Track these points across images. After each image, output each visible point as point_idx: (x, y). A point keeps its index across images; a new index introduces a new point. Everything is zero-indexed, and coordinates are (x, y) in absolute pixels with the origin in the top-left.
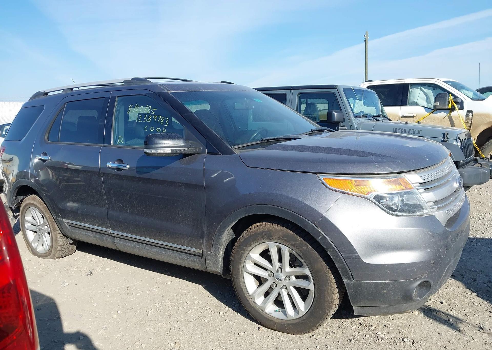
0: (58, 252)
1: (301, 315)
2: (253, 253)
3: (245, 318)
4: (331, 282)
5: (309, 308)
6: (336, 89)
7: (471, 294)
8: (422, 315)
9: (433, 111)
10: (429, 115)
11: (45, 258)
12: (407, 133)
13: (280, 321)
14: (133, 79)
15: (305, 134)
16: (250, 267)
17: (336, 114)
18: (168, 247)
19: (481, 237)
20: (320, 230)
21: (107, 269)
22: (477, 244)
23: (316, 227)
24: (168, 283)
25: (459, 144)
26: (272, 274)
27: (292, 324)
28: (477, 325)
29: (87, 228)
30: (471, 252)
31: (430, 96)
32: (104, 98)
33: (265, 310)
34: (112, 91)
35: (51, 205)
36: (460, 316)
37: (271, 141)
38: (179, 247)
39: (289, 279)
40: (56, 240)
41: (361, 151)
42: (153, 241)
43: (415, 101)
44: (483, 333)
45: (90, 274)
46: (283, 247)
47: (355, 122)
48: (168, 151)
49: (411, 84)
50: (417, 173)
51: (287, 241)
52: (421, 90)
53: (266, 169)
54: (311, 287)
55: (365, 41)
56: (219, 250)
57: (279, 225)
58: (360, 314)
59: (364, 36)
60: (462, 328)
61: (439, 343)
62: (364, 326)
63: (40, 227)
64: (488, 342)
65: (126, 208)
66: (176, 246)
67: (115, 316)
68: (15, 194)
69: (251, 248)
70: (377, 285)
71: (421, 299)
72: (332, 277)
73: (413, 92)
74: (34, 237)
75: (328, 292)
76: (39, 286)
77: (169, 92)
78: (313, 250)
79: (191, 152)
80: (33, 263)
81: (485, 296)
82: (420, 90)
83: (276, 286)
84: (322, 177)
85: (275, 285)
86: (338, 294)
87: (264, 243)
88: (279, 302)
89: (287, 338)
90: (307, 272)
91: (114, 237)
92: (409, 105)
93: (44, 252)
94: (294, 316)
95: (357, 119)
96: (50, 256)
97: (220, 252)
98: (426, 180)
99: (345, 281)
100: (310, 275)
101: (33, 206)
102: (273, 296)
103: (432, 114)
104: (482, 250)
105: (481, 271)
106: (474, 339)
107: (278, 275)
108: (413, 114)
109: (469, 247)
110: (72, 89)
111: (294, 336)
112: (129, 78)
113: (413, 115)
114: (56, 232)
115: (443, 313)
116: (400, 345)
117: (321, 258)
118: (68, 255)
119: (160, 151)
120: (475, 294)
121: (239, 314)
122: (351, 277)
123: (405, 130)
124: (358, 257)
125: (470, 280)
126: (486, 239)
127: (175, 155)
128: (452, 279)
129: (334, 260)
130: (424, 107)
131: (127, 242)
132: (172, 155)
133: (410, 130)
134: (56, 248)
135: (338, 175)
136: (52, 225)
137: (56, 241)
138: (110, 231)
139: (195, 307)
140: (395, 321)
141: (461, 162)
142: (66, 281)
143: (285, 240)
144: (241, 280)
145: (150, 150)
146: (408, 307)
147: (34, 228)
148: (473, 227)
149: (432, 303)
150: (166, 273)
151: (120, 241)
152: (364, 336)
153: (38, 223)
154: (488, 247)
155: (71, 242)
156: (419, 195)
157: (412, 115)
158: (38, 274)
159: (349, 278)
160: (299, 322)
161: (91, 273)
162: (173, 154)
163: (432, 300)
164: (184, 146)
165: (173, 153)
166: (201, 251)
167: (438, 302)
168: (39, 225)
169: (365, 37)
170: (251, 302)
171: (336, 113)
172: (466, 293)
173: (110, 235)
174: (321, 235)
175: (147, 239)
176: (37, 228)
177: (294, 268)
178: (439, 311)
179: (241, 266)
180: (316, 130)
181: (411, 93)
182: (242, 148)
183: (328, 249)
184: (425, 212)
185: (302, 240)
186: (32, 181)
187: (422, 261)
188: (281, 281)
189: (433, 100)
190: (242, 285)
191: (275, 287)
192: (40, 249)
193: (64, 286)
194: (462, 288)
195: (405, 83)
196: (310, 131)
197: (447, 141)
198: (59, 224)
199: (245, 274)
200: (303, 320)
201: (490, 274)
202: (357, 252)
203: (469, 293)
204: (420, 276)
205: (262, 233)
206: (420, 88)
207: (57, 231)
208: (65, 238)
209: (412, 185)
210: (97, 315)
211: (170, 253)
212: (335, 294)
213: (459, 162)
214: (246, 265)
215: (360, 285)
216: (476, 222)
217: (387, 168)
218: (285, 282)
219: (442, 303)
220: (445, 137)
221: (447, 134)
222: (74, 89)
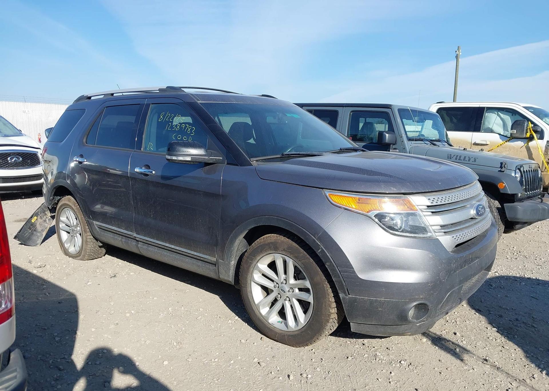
0: (88, 253)
1: (300, 327)
2: (261, 264)
3: (251, 328)
4: (329, 295)
5: (308, 321)
6: (390, 108)
7: (491, 329)
8: (430, 343)
9: (509, 139)
10: (504, 143)
11: (75, 258)
12: (462, 160)
13: (282, 332)
14: (167, 87)
15: (332, 152)
16: (257, 277)
17: (387, 135)
18: (186, 254)
19: (529, 276)
20: (319, 244)
21: (131, 274)
22: (520, 283)
23: (317, 241)
24: (186, 291)
25: (518, 175)
26: (277, 285)
27: (292, 336)
28: (483, 357)
29: (114, 231)
30: (510, 290)
31: (507, 123)
32: (140, 104)
33: (269, 319)
34: (147, 98)
35: (84, 207)
36: (469, 348)
37: (292, 156)
38: (195, 253)
39: (293, 291)
40: (86, 241)
41: (372, 171)
42: (173, 247)
43: (490, 127)
44: (485, 365)
45: (114, 277)
46: (287, 259)
47: (408, 145)
48: (189, 159)
49: (487, 108)
50: (425, 196)
51: (291, 253)
52: (498, 115)
53: (277, 181)
54: (310, 298)
55: (457, 57)
56: (230, 259)
57: (285, 237)
58: (357, 331)
59: (456, 51)
60: (466, 358)
61: (436, 369)
62: (367, 346)
63: (74, 228)
64: (487, 373)
65: (150, 213)
66: (192, 253)
67: (128, 315)
68: (53, 194)
69: (258, 258)
70: (372, 302)
72: (330, 290)
73: (488, 116)
74: (67, 237)
75: (325, 305)
76: (64, 282)
77: (199, 102)
78: (314, 263)
79: (211, 162)
80: (63, 262)
81: (505, 332)
82: (496, 115)
83: (281, 298)
84: (327, 193)
85: (279, 296)
86: (336, 309)
87: (271, 254)
88: (282, 313)
89: (286, 349)
90: (307, 284)
91: (138, 241)
92: (482, 131)
93: (75, 253)
94: (294, 328)
95: (410, 142)
96: (80, 257)
97: (232, 261)
98: (435, 204)
99: (341, 295)
100: (310, 288)
101: (68, 207)
102: (278, 307)
103: (507, 143)
104: (523, 290)
105: (513, 309)
106: (473, 369)
107: (282, 287)
108: (486, 141)
109: (511, 286)
110: (112, 94)
111: (294, 348)
112: (164, 86)
113: (486, 142)
114: (87, 234)
115: (453, 343)
116: (396, 366)
117: (321, 272)
118: (97, 258)
119: (181, 158)
120: (495, 329)
121: (246, 324)
122: (347, 292)
123: (460, 157)
124: (354, 272)
125: (496, 316)
126: (533, 279)
127: (195, 163)
128: (477, 314)
129: (331, 274)
130: (499, 134)
131: (149, 247)
132: (192, 163)
133: (465, 157)
134: (86, 249)
135: (342, 192)
136: (84, 227)
137: (86, 242)
138: (135, 235)
139: (206, 314)
140: (399, 345)
141: (520, 195)
142: (90, 281)
143: (290, 252)
144: (248, 290)
145: (171, 157)
146: (407, 330)
147: (67, 228)
148: (525, 266)
149: (445, 333)
150: (187, 282)
151: (144, 245)
152: (363, 355)
153: (72, 224)
154: (532, 287)
155: (100, 245)
156: (424, 217)
157: (484, 143)
158: (66, 272)
159: (345, 293)
160: (298, 334)
161: (115, 276)
162: (193, 162)
163: (447, 330)
164: (204, 155)
165: (193, 161)
166: (215, 259)
167: (452, 333)
168: (72, 225)
169: (457, 53)
170: (256, 311)
172: (486, 328)
173: (134, 239)
174: (320, 248)
175: (167, 245)
176: (70, 229)
177: (298, 281)
178: (448, 341)
179: (249, 275)
180: (346, 149)
181: (486, 118)
182: (260, 161)
183: (326, 262)
184: (429, 234)
185: (305, 253)
186: (69, 182)
187: (419, 283)
188: (285, 292)
189: (510, 127)
190: (249, 294)
191: (279, 298)
192: (72, 250)
193: (88, 284)
194: (484, 323)
195: (480, 106)
196: (339, 150)
197: (504, 171)
198: (90, 225)
199: (253, 283)
200: (302, 332)
201: (521, 313)
202: (353, 267)
203: (489, 328)
204: (416, 297)
205: (269, 244)
206: (497, 113)
207: (88, 233)
208: (95, 241)
209: (416, 207)
210: (112, 312)
211: (188, 260)
212: (333, 308)
213: (517, 194)
214: (254, 275)
215: (355, 300)
216: (530, 262)
217: (392, 188)
218: (288, 294)
219: (455, 334)
220: (503, 167)
221: (505, 164)
222: (115, 95)
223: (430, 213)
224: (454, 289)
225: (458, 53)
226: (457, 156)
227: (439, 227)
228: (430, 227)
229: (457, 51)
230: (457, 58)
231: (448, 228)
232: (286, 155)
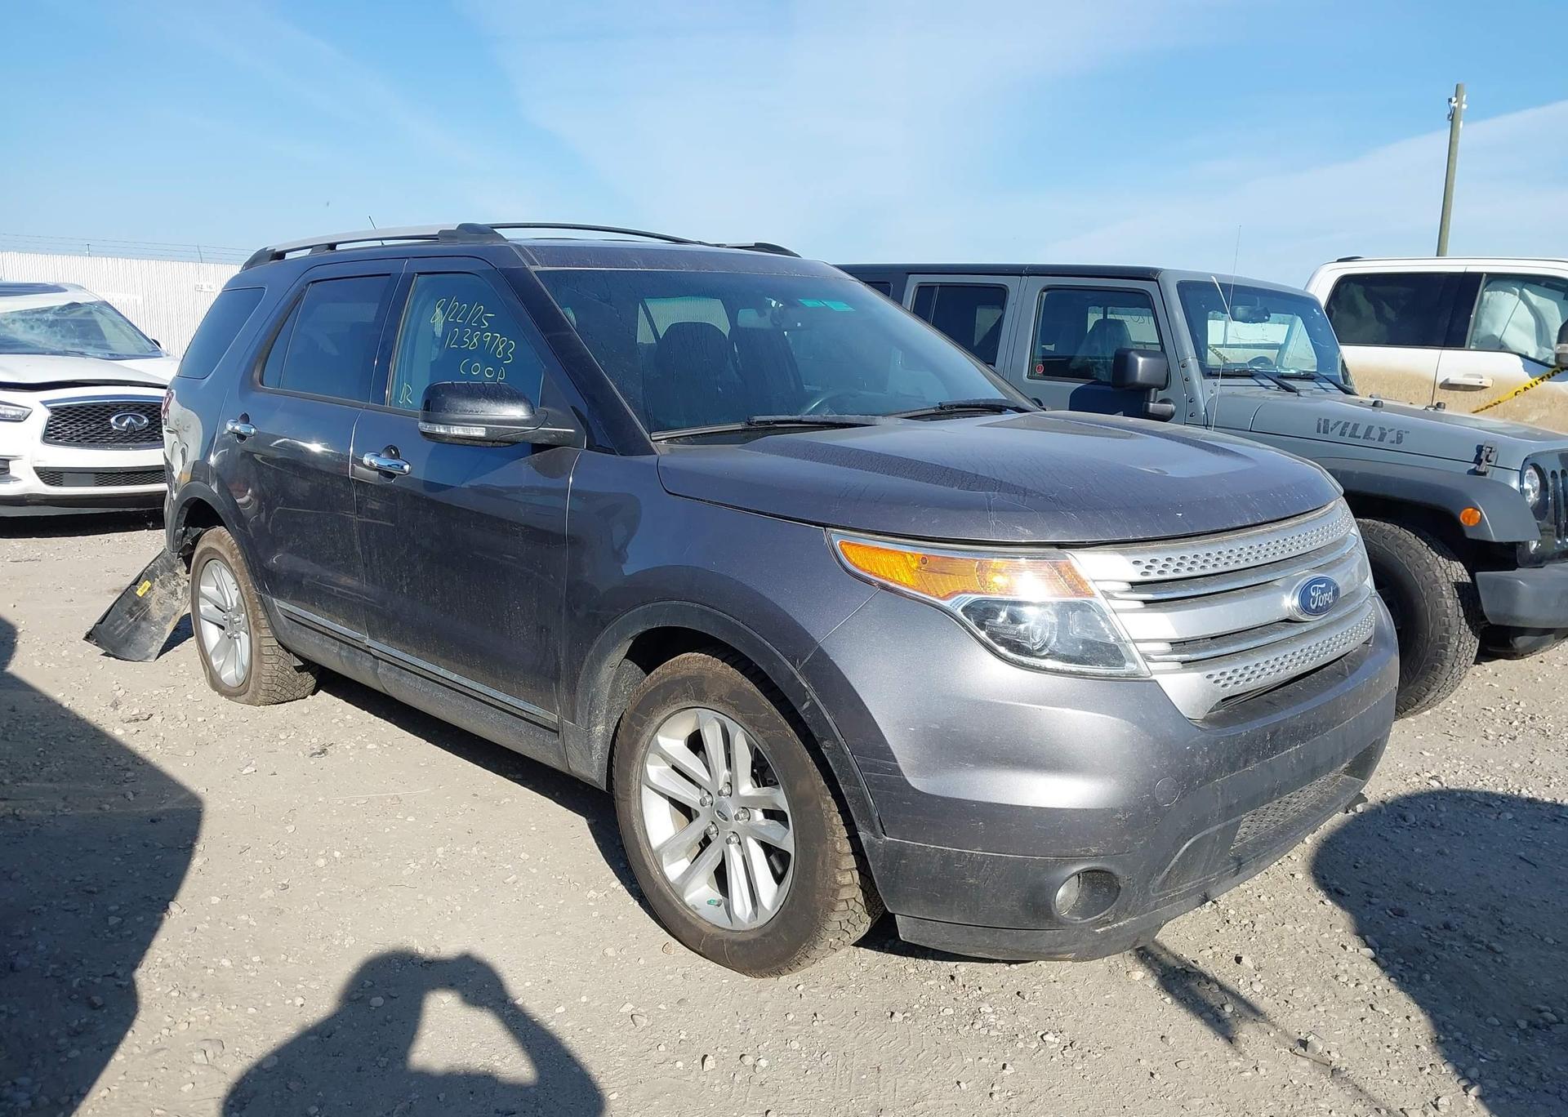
0: (264, 686)
1: (762, 920)
2: (666, 736)
3: (647, 915)
4: (835, 833)
5: (781, 904)
6: (1153, 280)
7: (1358, 950)
8: (1152, 983)
9: (1550, 371)
10: (1534, 384)
11: (234, 699)
12: (1359, 437)
13: (714, 931)
14: (461, 227)
15: (910, 414)
16: (656, 771)
17: (1141, 360)
18: (487, 699)
19: (1535, 795)
20: (806, 686)
21: (369, 747)
22: (1500, 814)
23: (798, 677)
24: (502, 802)
26: (708, 800)
27: (740, 944)
28: (1300, 1033)
29: (321, 629)
30: (1459, 834)
31: (1549, 322)
32: (389, 275)
33: (686, 893)
34: (408, 258)
35: (250, 559)
36: (1265, 1004)
37: (778, 425)
38: (508, 699)
39: (748, 816)
40: (260, 654)
42: (455, 677)
43: (1497, 333)
44: (1299, 1058)
45: (320, 754)
46: (728, 723)
47: (1205, 391)
48: (479, 432)
49: (1489, 275)
50: (1122, 553)
51: (738, 709)
52: (1523, 297)
53: (709, 502)
54: (788, 843)
55: (1453, 117)
56: (589, 719)
57: (725, 664)
58: (916, 939)
59: (1450, 100)
60: (1245, 1035)
61: (1143, 1062)
62: (960, 984)
63: (232, 616)
64: (1295, 1082)
65: (400, 580)
66: (501, 696)
67: (321, 862)
68: (182, 521)
69: (658, 720)
70: (947, 859)
71: (1085, 921)
72: (838, 820)
73: (1492, 302)
74: (218, 639)
75: (823, 863)
76: (185, 765)
77: (533, 268)
78: (797, 740)
79: (544, 441)
80: (201, 708)
81: (1398, 962)
82: (1517, 298)
83: (718, 834)
84: (837, 539)
85: (713, 829)
86: (856, 874)
87: (689, 710)
88: (721, 876)
89: (723, 981)
90: (781, 801)
91: (378, 658)
92: (1472, 347)
93: (236, 684)
94: (746, 922)
95: (1211, 381)
96: (247, 696)
97: (596, 725)
98: (1154, 576)
99: (864, 836)
100: (787, 810)
101: (217, 556)
102: (711, 859)
103: (1546, 383)
104: (1500, 835)
105: (1446, 892)
106: (1257, 1069)
107: (721, 804)
108: (1482, 378)
109: (1466, 821)
110: (332, 246)
111: (747, 979)
112: (452, 224)
113: (1481, 380)
114: (260, 633)
115: (1222, 987)
116: (1026, 1047)
117: (815, 766)
118: (290, 699)
119: (457, 431)
120: (1369, 952)
121: (637, 903)
122: (878, 826)
123: (1356, 427)
124: (897, 770)
125: (1386, 912)
126: (1546, 803)
127: (499, 444)
128: (1328, 902)
129: (835, 772)
130: (1524, 357)
131: (404, 675)
132: (491, 444)
133: (1370, 429)
134: (259, 675)
136: (253, 612)
137: (259, 656)
138: (368, 641)
139: (534, 871)
140: (1058, 986)
141: (1534, 546)
142: (254, 762)
143: (733, 704)
144: (634, 807)
145: (433, 426)
146: (1062, 944)
147: (219, 616)
148: (1531, 762)
149: (1211, 957)
150: (513, 776)
151: (389, 670)
152: (941, 1010)
153: (229, 605)
154: (1532, 828)
155: (296, 665)
156: (1113, 615)
157: (1475, 382)
158: (200, 735)
159: (873, 829)
160: (755, 940)
161: (324, 751)
162: (493, 442)
163: (1216, 949)
164: (523, 420)
165: (491, 438)
166: (555, 718)
167: (1229, 958)
168: (229, 608)
169: (1452, 105)
170: (653, 868)
171: (1142, 356)
172: (1342, 946)
173: (367, 651)
174: (808, 697)
175: (442, 671)
176: (225, 617)
177: (762, 788)
178: (1209, 981)
179: (636, 768)
180: (957, 407)
181: (1486, 307)
182: (681, 439)
183: (823, 740)
184: (1129, 667)
185: (774, 709)
186: (214, 488)
187: (1086, 809)
188: (726, 819)
190: (635, 820)
191: (715, 835)
192: (230, 674)
193: (244, 773)
194: (1341, 930)
195: (1468, 271)
196: (935, 408)
197: (1484, 474)
198: (267, 609)
199: (645, 790)
200: (764, 936)
201: (1468, 906)
202: (894, 756)
203: (1350, 948)
204: (1078, 850)
205: (684, 680)
206: (1518, 291)
207: (263, 631)
208: (282, 652)
209: (1090, 584)
210: (282, 852)
211: (493, 715)
212: (847, 870)
213: (1525, 544)
214: (648, 766)
215: (900, 852)
216: (1552, 750)
218: (735, 825)
219: (1238, 960)
220: (1482, 460)
221: (1490, 452)
222: (339, 247)
223: (1140, 605)
224: (1207, 832)
225: (1456, 105)
226: (1347, 425)
227: (1166, 647)
228: (1131, 646)
229: (1454, 99)
230: (1452, 120)
231: (1196, 650)
232: (757, 422)
